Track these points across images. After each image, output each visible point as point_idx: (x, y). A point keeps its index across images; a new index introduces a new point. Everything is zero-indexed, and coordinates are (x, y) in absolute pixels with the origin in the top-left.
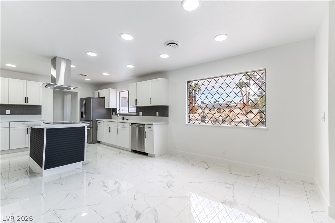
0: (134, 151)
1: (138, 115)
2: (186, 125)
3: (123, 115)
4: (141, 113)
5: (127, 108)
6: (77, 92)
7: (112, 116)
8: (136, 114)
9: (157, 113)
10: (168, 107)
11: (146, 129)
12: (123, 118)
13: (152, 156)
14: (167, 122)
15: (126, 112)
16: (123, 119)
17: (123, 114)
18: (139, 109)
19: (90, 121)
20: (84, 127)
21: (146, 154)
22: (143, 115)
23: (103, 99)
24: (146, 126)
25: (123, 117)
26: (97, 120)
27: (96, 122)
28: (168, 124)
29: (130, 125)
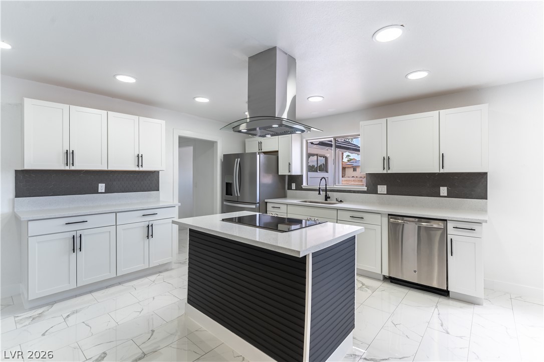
1: (372, 190)
3: (326, 190)
4: (382, 188)
6: (216, 142)
7: (289, 192)
8: (365, 189)
9: (443, 190)
12: (327, 198)
16: (326, 200)
17: (326, 187)
19: (255, 204)
22: (389, 193)
23: (274, 157)
25: (326, 196)
26: (266, 201)
27: (264, 204)
29: (385, 220)
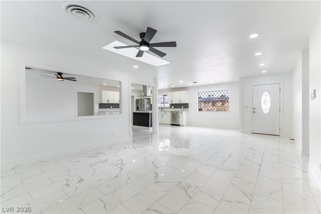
0: (172, 125)
1: (171, 108)
2: (198, 112)
3: (162, 108)
4: (173, 107)
5: (163, 104)
6: (135, 96)
8: (169, 107)
9: (183, 107)
10: (188, 104)
11: (179, 114)
12: (162, 110)
13: (183, 126)
14: (188, 111)
15: (163, 106)
18: (172, 105)
20: (149, 113)
21: (179, 125)
22: (174, 108)
23: (149, 100)
24: (179, 112)
28: (188, 112)
29: (170, 113)
